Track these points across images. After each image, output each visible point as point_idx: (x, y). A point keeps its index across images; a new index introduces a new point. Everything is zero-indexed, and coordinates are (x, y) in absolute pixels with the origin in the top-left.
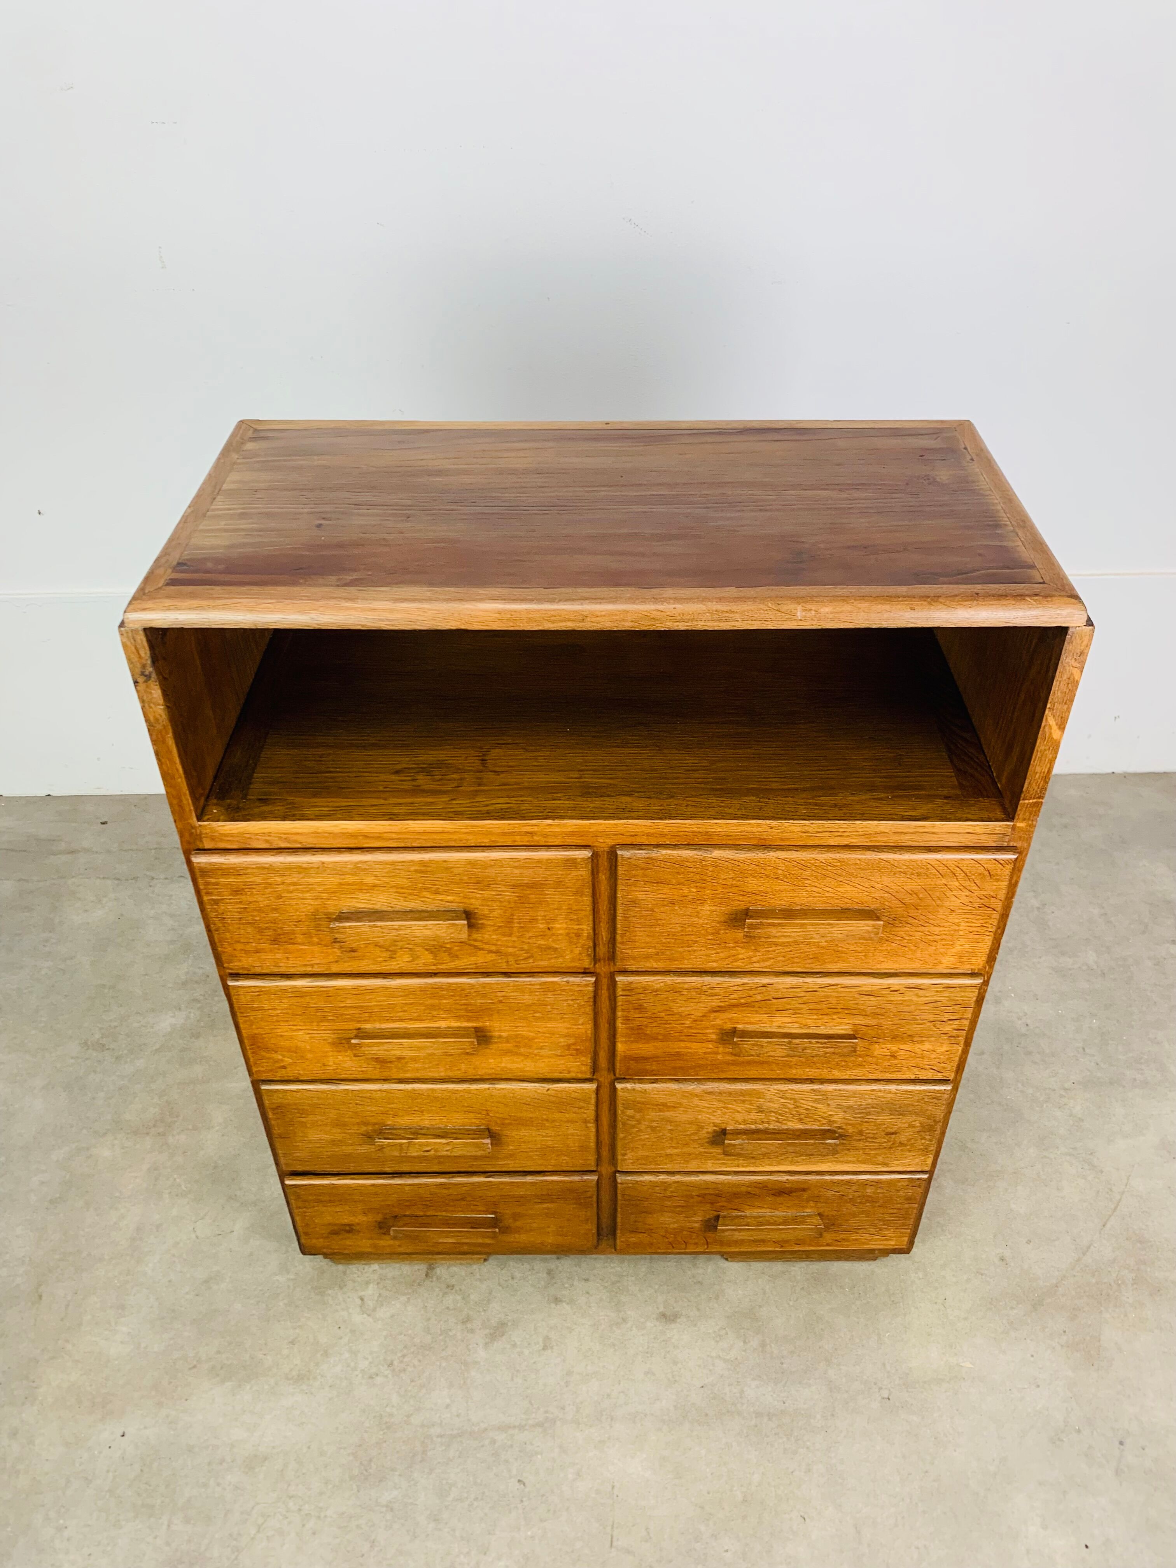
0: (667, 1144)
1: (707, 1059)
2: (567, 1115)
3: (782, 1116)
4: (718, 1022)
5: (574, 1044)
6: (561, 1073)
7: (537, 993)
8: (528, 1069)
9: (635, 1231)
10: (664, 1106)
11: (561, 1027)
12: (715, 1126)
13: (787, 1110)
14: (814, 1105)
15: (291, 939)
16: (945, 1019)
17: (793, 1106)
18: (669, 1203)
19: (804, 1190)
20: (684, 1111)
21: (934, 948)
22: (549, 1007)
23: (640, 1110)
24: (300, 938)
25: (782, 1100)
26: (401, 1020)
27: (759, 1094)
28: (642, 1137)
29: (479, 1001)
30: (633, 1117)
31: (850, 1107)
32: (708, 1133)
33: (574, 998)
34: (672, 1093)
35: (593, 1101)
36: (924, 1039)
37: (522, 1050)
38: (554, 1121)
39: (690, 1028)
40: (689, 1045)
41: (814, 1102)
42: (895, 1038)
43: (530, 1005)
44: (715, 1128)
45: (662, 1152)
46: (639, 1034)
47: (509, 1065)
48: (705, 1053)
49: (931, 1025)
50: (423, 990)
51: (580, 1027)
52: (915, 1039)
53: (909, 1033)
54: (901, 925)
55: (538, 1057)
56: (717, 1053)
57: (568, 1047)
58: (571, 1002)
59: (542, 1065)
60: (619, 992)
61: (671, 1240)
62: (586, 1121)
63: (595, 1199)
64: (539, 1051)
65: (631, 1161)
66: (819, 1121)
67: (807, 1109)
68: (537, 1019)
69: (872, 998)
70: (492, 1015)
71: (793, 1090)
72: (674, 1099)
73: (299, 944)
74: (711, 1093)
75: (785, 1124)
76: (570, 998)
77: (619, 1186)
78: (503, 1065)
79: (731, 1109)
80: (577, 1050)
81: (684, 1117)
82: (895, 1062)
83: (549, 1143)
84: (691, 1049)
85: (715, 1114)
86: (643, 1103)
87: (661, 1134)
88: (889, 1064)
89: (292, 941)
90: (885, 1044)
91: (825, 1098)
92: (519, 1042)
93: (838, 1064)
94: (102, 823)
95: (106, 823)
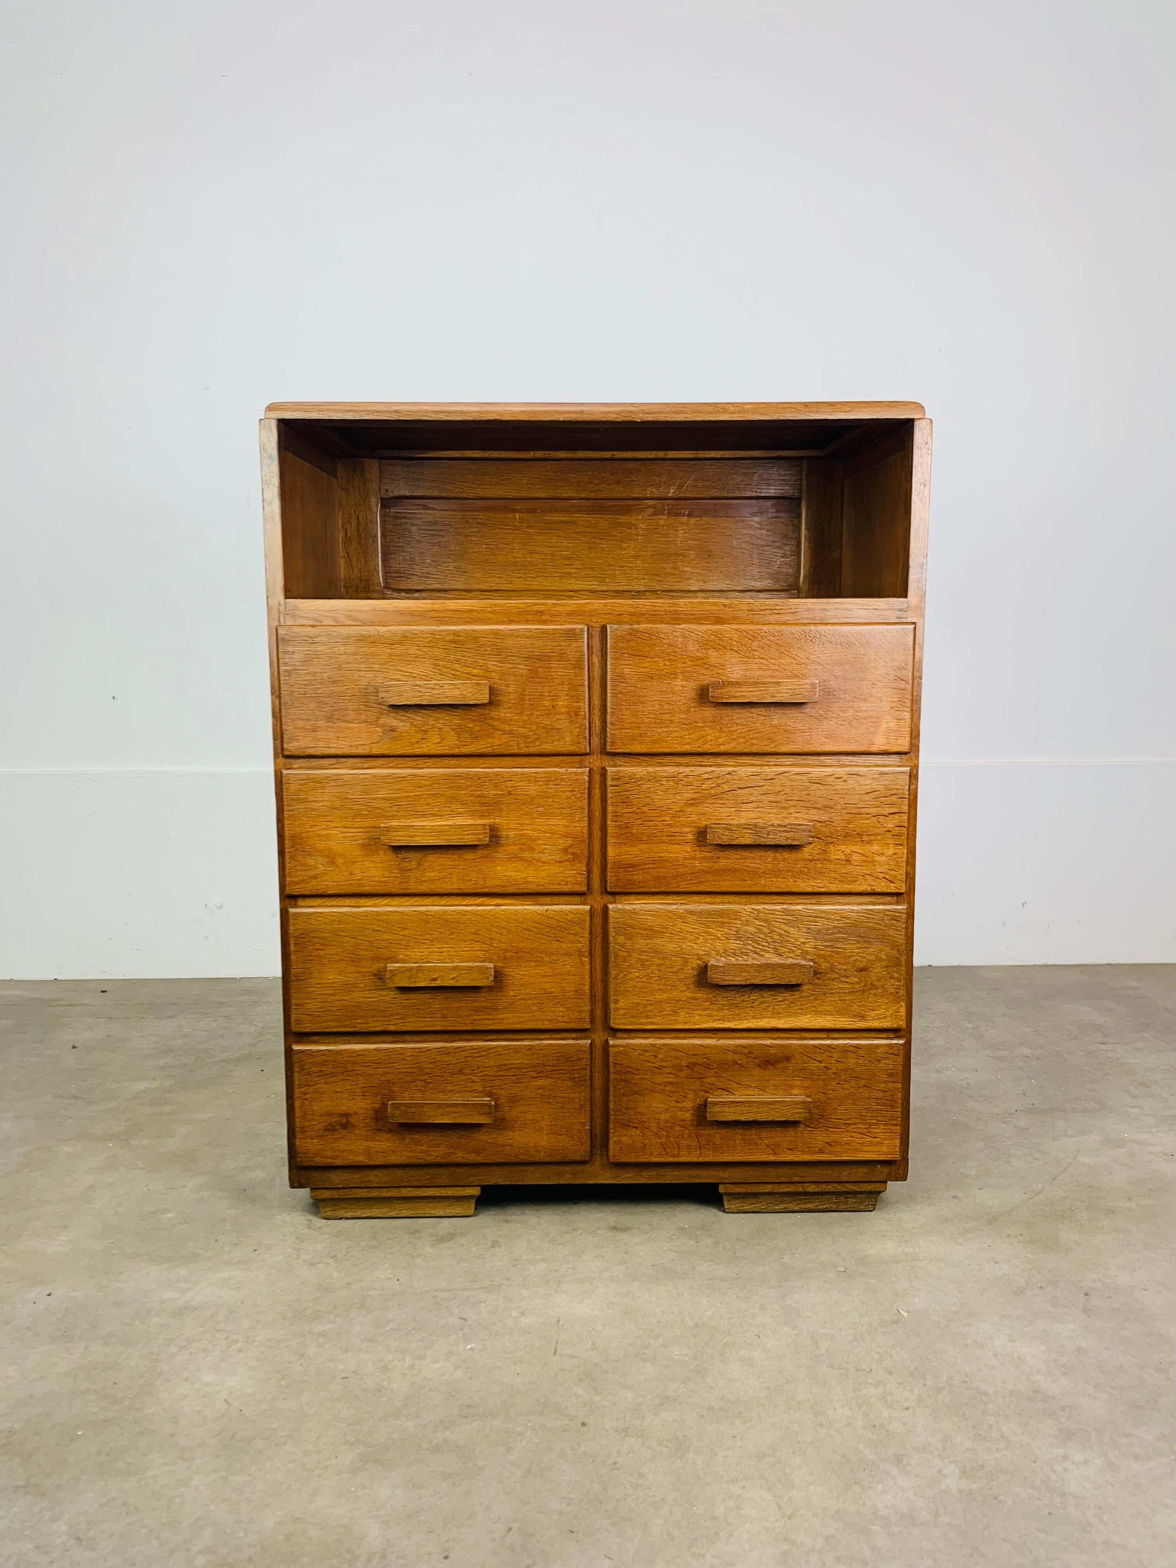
0: (656, 987)
1: (686, 866)
2: (564, 946)
3: (759, 944)
4: (694, 818)
5: (571, 846)
6: (559, 884)
7: (541, 783)
8: (530, 879)
9: (626, 1125)
10: (651, 932)
11: (559, 824)
12: (699, 959)
13: (762, 936)
14: (786, 928)
15: (344, 716)
16: (886, 813)
17: (768, 931)
18: (658, 1079)
19: (788, 1059)
20: (669, 938)
21: (865, 726)
22: (550, 800)
23: (630, 937)
24: (351, 715)
25: (757, 922)
26: (424, 816)
27: (736, 915)
28: (632, 976)
29: (492, 792)
30: (623, 946)
31: (819, 932)
32: (693, 969)
33: (571, 789)
34: (657, 914)
35: (587, 925)
36: (872, 838)
37: (527, 855)
38: (552, 954)
39: (670, 825)
40: (670, 847)
41: (785, 924)
42: (847, 836)
43: (533, 798)
44: (699, 962)
45: (652, 998)
46: (628, 837)
47: (514, 874)
48: (685, 859)
49: (875, 819)
50: (446, 777)
51: (576, 825)
52: (864, 838)
53: (858, 830)
54: (834, 700)
55: (540, 864)
56: (695, 859)
57: (565, 850)
58: (569, 794)
59: (543, 874)
60: (609, 782)
61: (664, 1140)
62: (581, 955)
63: (588, 1072)
64: (541, 855)
65: (622, 1012)
66: (793, 951)
67: (780, 935)
68: (541, 815)
69: (822, 787)
70: (501, 810)
71: (764, 909)
72: (659, 921)
73: (349, 722)
74: (692, 913)
75: (762, 956)
76: (569, 789)
77: (611, 1049)
78: (509, 874)
79: (712, 934)
80: (574, 854)
81: (671, 946)
82: (849, 868)
83: (547, 986)
84: (672, 852)
85: (698, 941)
86: (632, 927)
87: (650, 971)
88: (845, 871)
89: (344, 718)
90: (838, 845)
91: (795, 920)
92: (523, 844)
93: (801, 872)
94: (103, 992)
95: (106, 991)
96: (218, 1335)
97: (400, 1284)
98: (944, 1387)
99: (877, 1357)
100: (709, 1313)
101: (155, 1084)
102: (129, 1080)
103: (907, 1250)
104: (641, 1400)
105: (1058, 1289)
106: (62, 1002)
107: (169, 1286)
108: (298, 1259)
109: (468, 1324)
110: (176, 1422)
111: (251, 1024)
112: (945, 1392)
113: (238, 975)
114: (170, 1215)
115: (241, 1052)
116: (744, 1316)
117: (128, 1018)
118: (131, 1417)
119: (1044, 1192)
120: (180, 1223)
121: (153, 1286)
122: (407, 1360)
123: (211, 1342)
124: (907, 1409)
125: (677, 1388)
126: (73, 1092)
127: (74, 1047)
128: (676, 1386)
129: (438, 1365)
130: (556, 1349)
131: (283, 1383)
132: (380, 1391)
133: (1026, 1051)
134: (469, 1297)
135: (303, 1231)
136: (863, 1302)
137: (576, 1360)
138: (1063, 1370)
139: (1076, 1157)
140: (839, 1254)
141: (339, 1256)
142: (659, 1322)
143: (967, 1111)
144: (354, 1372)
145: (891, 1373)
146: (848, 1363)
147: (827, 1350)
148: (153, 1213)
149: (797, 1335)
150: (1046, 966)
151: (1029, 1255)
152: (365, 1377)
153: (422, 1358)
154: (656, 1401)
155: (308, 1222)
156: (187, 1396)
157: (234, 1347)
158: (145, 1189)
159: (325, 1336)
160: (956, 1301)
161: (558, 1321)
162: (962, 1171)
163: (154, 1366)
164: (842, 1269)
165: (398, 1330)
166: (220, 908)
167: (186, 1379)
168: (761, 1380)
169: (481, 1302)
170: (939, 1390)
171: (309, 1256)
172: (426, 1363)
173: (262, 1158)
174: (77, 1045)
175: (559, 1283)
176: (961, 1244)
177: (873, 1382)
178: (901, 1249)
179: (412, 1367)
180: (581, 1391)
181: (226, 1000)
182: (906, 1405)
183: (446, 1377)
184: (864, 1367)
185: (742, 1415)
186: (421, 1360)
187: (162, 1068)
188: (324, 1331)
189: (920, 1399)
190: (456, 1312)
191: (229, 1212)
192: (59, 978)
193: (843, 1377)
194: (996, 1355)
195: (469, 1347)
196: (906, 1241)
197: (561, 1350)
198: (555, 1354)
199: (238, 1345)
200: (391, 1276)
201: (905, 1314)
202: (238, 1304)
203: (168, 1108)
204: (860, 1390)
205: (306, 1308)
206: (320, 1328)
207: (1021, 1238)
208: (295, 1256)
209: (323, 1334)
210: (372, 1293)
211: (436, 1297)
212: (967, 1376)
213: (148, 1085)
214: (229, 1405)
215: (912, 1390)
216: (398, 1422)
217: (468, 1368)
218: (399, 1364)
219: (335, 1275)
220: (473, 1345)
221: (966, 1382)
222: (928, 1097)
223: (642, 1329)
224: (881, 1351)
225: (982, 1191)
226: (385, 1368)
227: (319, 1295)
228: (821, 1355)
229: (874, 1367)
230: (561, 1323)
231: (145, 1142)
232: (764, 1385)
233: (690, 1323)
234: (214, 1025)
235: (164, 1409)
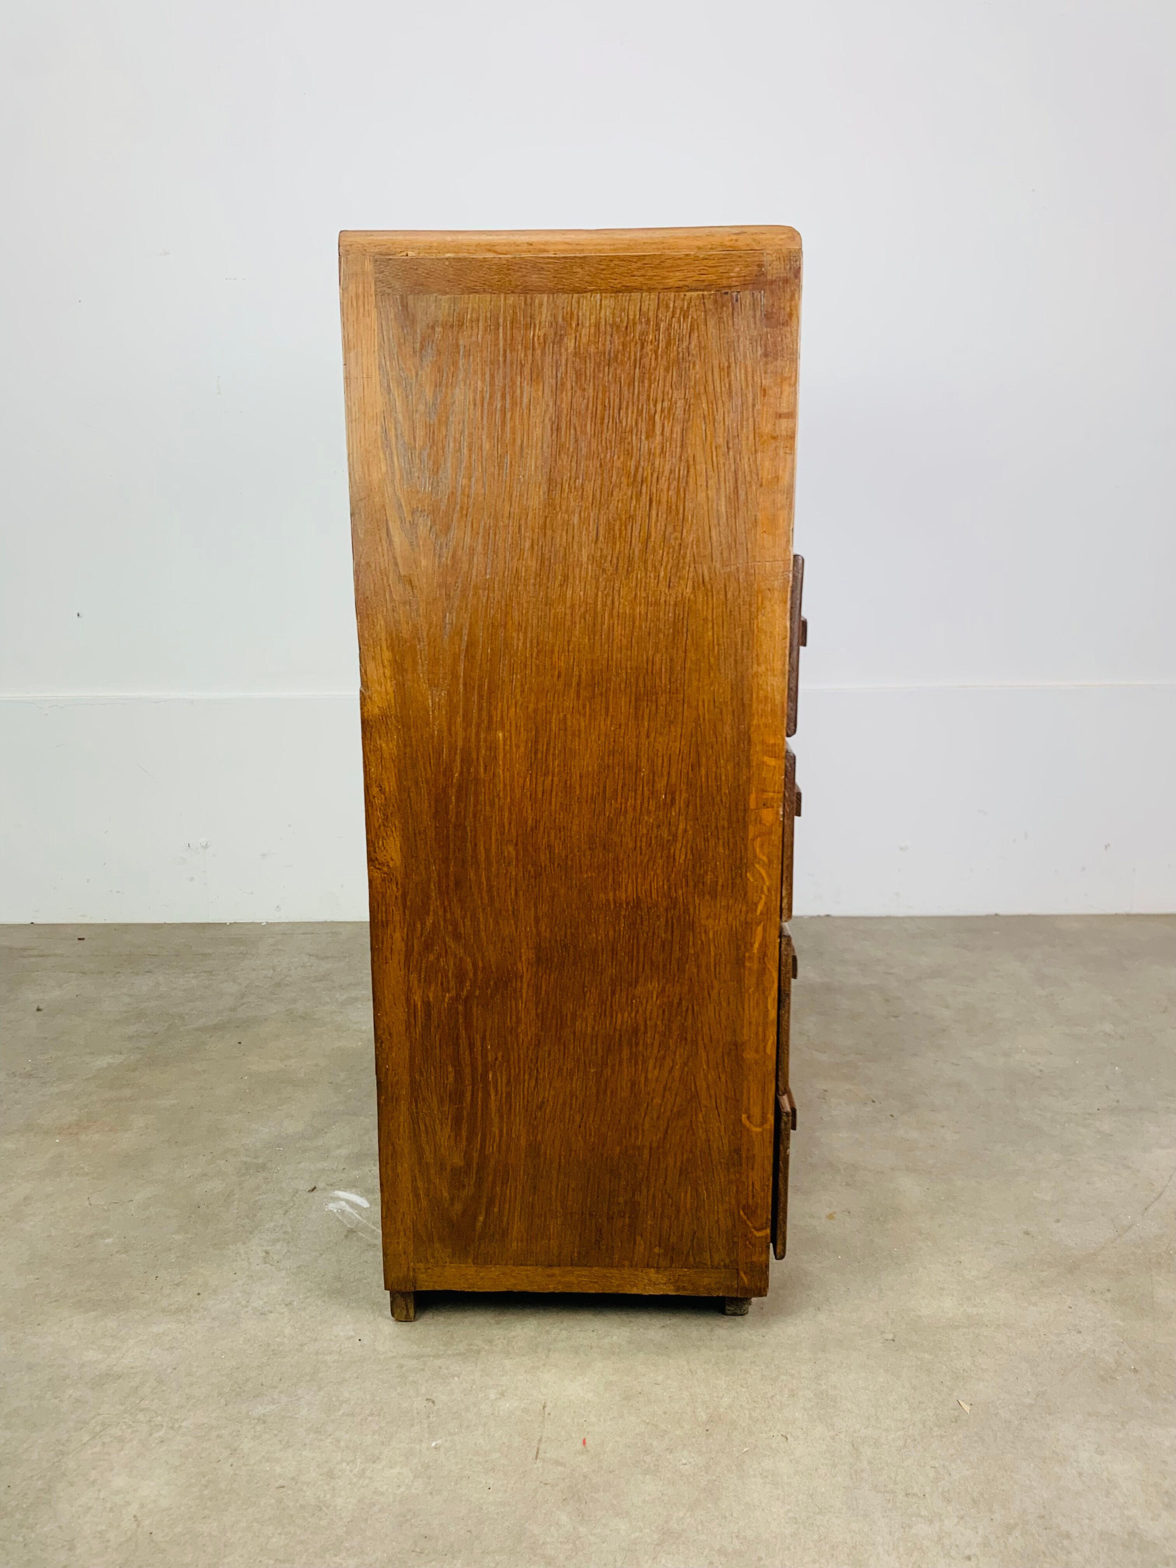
94: (80, 939)
95: (83, 939)
96: (141, 1416)
97: (362, 1346)
98: (1017, 1524)
99: (932, 1474)
100: (726, 1401)
101: (118, 1059)
102: (92, 1053)
103: (969, 1310)
104: (637, 1534)
105: (1156, 1373)
106: (35, 952)
107: (93, 1343)
108: (246, 1307)
109: (436, 1408)
110: (72, 1548)
111: (235, 982)
112: (1017, 1533)
113: (228, 920)
114: (109, 1241)
115: (220, 1018)
116: (769, 1407)
117: (102, 973)
118: (20, 1539)
119: (1134, 1227)
120: (117, 1252)
121: (75, 1343)
122: (359, 1460)
123: (130, 1426)
124: (969, 1558)
125: (683, 1518)
126: (28, 1068)
127: (39, 1010)
128: (681, 1514)
129: (395, 1471)
130: (538, 1449)
131: (206, 1492)
132: (321, 1509)
133: (1108, 1027)
134: (440, 1368)
135: (258, 1268)
136: (914, 1388)
137: (560, 1468)
138: (1166, 1500)
139: (1171, 1177)
140: (887, 1313)
141: (295, 1303)
142: (665, 1413)
143: (1040, 1110)
144: (293, 1479)
145: (949, 1501)
146: (895, 1483)
147: (870, 1463)
148: (92, 1237)
149: (833, 1438)
150: (1128, 916)
151: (1118, 1322)
152: (305, 1488)
153: (375, 1460)
154: (655, 1537)
155: (264, 1254)
156: (90, 1508)
157: (156, 1435)
158: (87, 1203)
159: (264, 1422)
160: (1030, 1390)
161: (544, 1407)
162: (1035, 1194)
163: (59, 1461)
164: (890, 1337)
165: (352, 1415)
166: (206, 847)
167: (93, 1483)
168: (788, 1507)
169: (453, 1376)
170: (1009, 1529)
171: (261, 1303)
172: (380, 1467)
173: (223, 1162)
174: (41, 1007)
175: (549, 1350)
176: (1035, 1304)
177: (926, 1514)
178: (962, 1309)
179: (362, 1474)
180: (564, 1518)
181: (210, 951)
182: (967, 1552)
183: (402, 1489)
184: (916, 1490)
185: (762, 1563)
186: (374, 1462)
187: (130, 1038)
188: (264, 1415)
189: (986, 1544)
190: (423, 1390)
191: (176, 1237)
192: (36, 921)
193: (890, 1506)
194: (1080, 1474)
195: (433, 1444)
196: (969, 1299)
197: (545, 1452)
198: (537, 1457)
199: (161, 1433)
200: (353, 1334)
201: (967, 1408)
202: (169, 1370)
203: (128, 1092)
204: (910, 1527)
205: (247, 1380)
206: (260, 1410)
207: (1109, 1295)
208: (244, 1303)
209: (262, 1420)
210: (328, 1358)
211: (402, 1366)
212: (1044, 1507)
213: (111, 1061)
214: (138, 1526)
215: (976, 1528)
216: (337, 1559)
217: (430, 1478)
218: (348, 1467)
219: (288, 1331)
220: (439, 1442)
221: (1043, 1517)
222: (994, 1089)
223: (644, 1421)
224: (937, 1465)
225: (1060, 1224)
226: (331, 1475)
227: (264, 1360)
228: (862, 1471)
229: (928, 1489)
230: (547, 1410)
231: (96, 1137)
232: (791, 1515)
233: (703, 1416)
234: (194, 982)
235: (60, 1527)
